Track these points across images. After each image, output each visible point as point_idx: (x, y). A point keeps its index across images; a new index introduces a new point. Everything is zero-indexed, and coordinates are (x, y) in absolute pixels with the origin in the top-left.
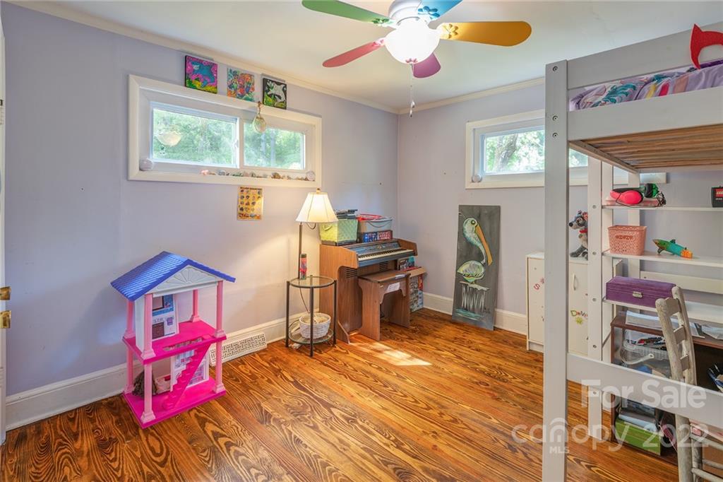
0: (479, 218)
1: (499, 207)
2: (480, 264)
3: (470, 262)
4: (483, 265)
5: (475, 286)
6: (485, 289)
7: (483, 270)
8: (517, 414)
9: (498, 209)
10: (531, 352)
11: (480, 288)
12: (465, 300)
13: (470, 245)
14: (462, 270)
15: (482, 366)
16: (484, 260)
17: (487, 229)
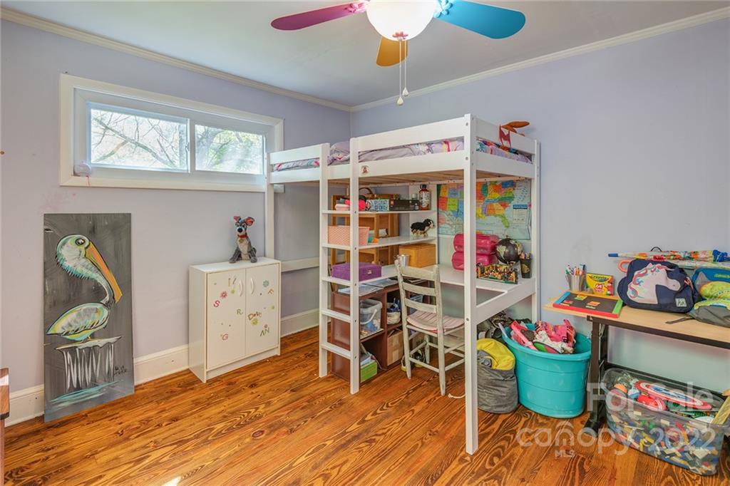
0: (92, 233)
1: (130, 215)
2: (99, 306)
3: (78, 308)
4: (106, 305)
5: (91, 343)
6: (112, 340)
7: (106, 312)
8: (320, 425)
9: (127, 217)
10: (210, 382)
11: (100, 342)
12: (73, 375)
13: (74, 280)
14: (58, 328)
15: (219, 426)
16: (107, 298)
17: (110, 249)
